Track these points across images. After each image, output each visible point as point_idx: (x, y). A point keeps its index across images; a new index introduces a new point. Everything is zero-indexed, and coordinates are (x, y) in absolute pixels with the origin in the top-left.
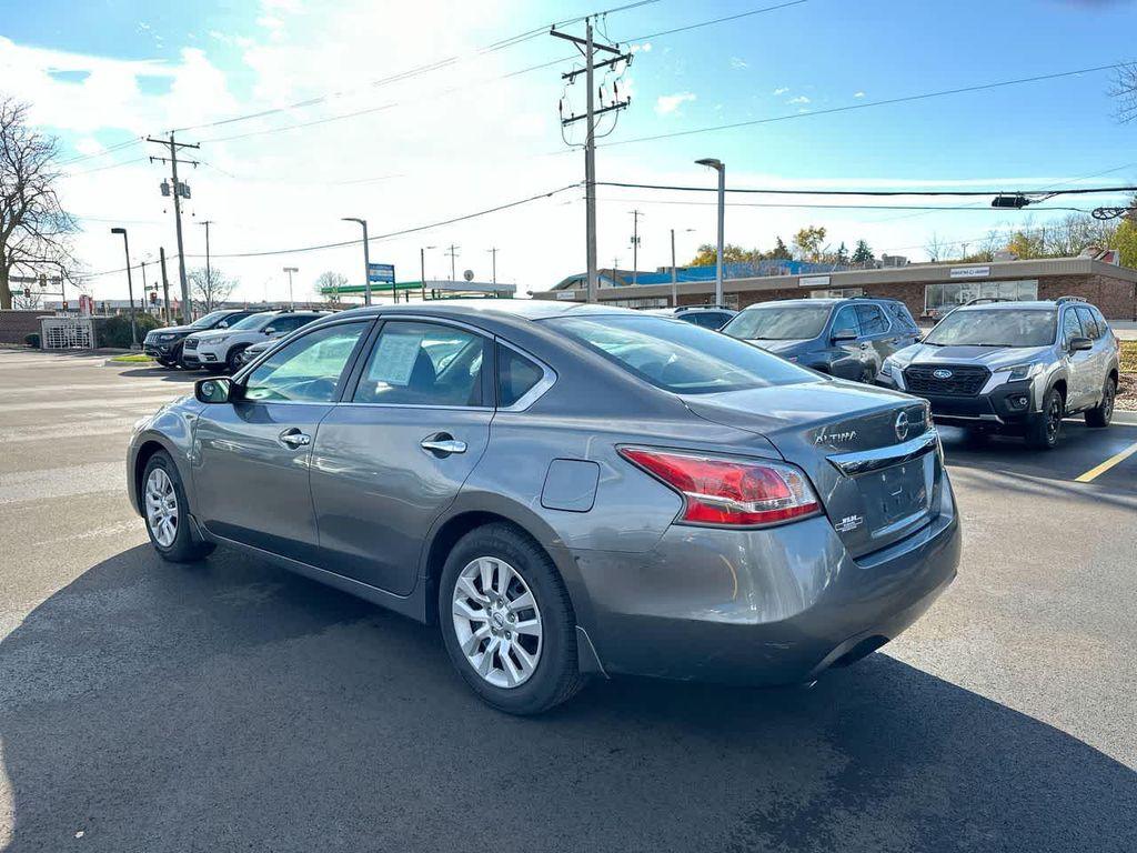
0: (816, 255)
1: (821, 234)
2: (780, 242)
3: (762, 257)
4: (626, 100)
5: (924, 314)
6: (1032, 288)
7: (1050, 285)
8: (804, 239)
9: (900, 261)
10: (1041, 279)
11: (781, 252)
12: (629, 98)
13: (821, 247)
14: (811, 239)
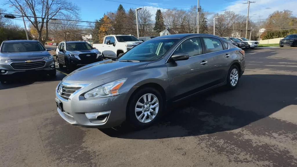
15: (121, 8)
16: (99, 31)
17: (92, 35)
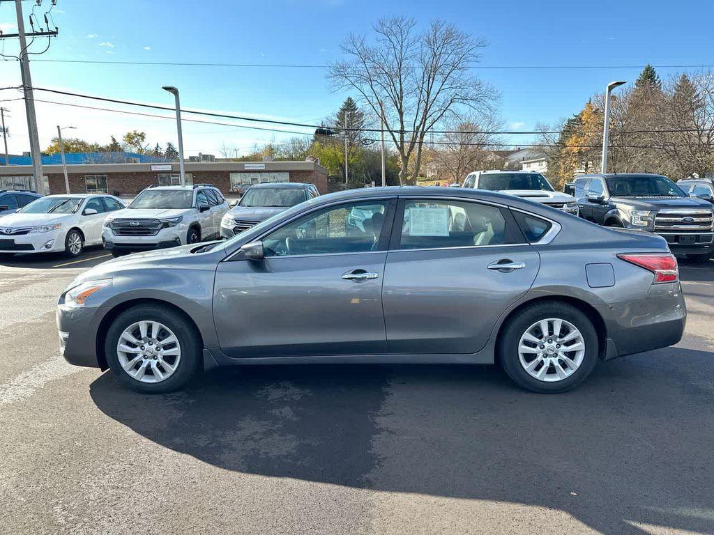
0: (141, 150)
1: (142, 136)
2: (114, 140)
3: (101, 149)
4: (55, 30)
5: (231, 190)
6: (287, 176)
7: (295, 175)
8: (130, 138)
9: (211, 158)
10: (290, 172)
11: (115, 147)
12: (57, 28)
13: (143, 145)
14: (136, 139)
15: (649, 75)
16: (564, 151)
17: (548, 162)
